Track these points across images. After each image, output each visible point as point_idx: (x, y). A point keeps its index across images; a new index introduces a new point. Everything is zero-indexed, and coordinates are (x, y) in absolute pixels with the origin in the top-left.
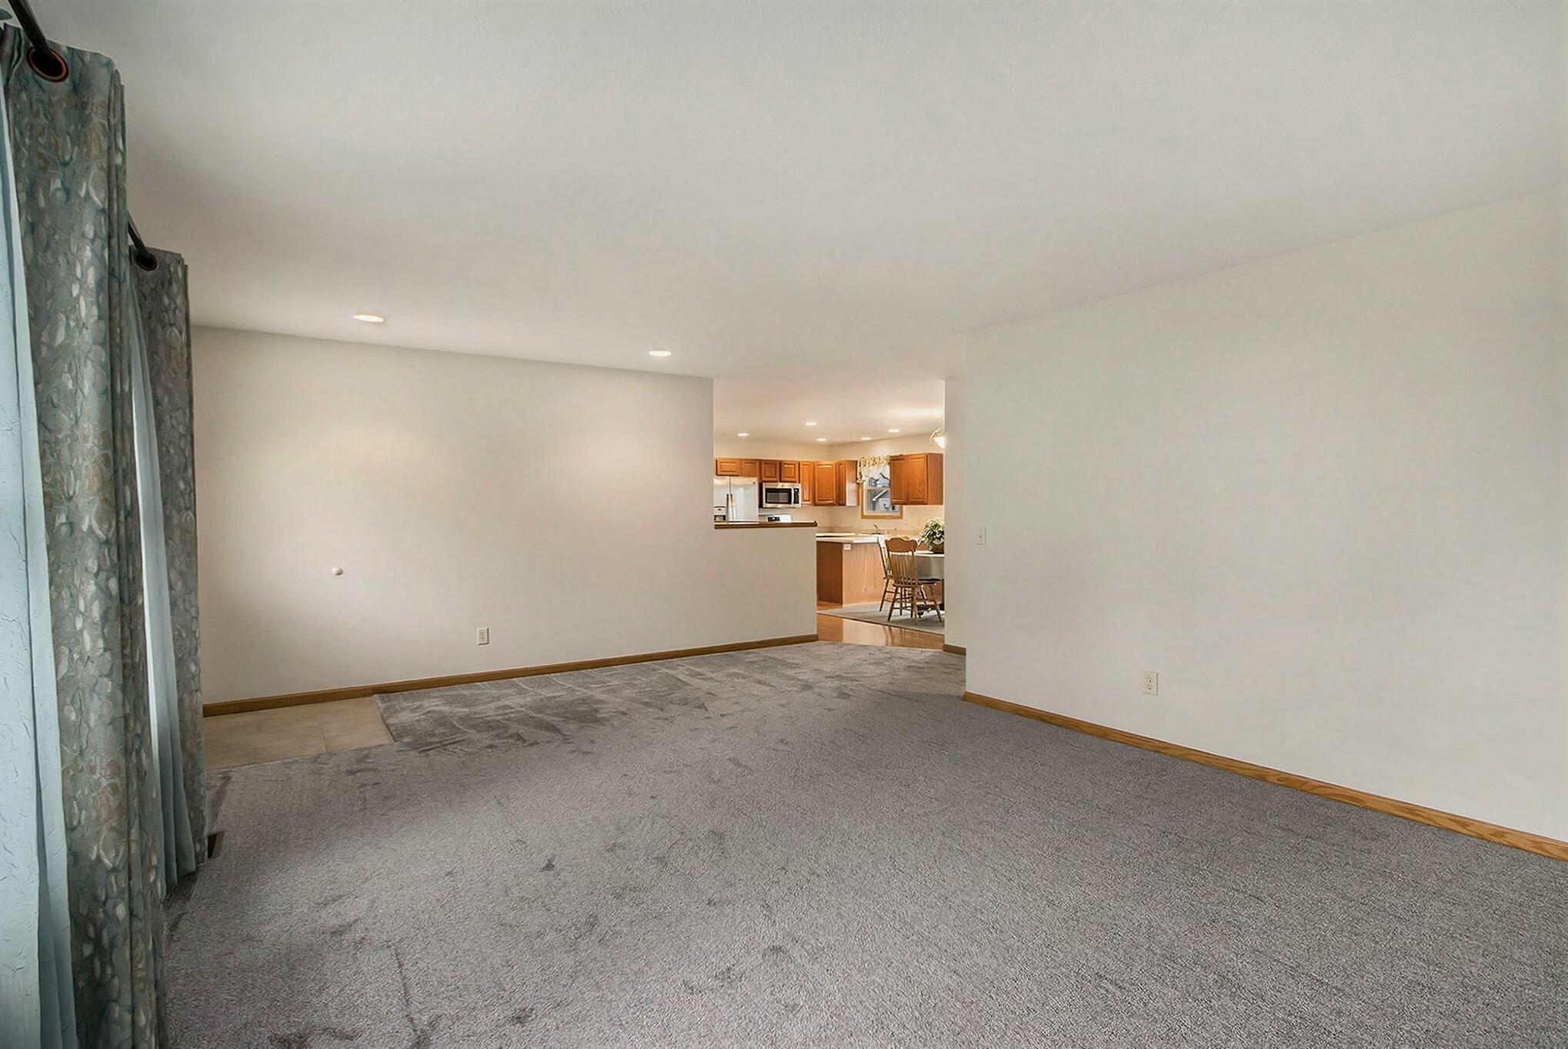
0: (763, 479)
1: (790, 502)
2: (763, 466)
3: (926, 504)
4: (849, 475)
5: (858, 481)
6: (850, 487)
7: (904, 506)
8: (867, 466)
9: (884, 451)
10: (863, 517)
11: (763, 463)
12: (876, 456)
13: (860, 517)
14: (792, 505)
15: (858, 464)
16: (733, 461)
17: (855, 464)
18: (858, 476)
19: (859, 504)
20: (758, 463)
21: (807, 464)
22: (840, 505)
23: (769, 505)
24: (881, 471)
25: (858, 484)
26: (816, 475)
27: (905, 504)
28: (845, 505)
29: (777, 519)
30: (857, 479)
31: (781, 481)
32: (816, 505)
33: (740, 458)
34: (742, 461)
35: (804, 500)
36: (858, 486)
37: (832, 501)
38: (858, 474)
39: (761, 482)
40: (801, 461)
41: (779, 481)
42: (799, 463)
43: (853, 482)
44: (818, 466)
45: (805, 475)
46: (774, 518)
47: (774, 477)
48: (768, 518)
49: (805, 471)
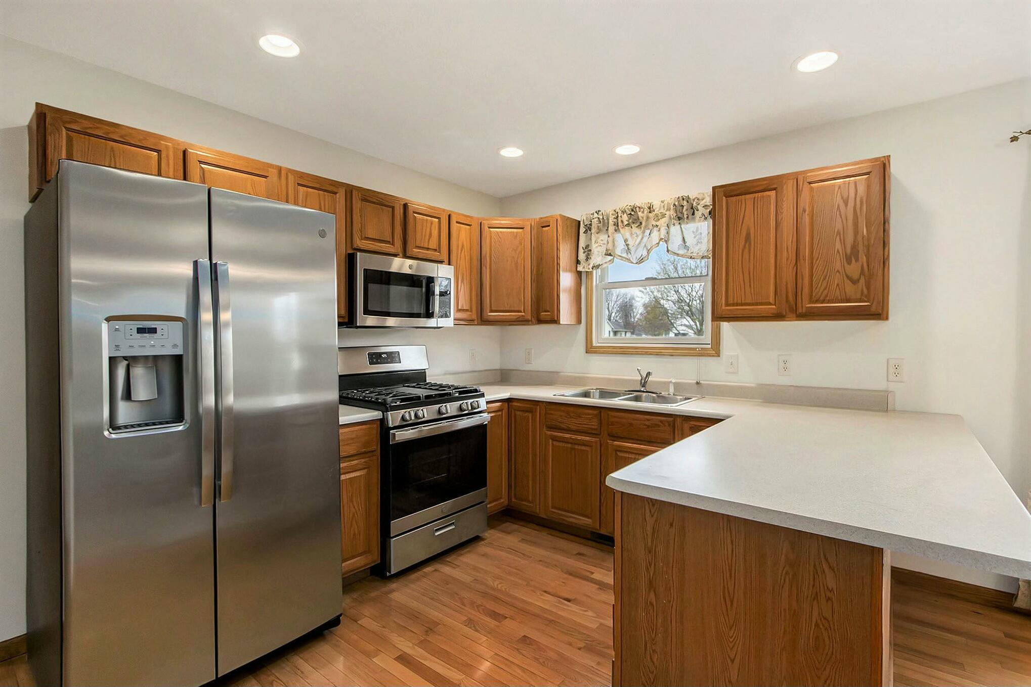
0: (357, 244)
2: (357, 204)
5: (580, 268)
6: (565, 280)
7: (727, 325)
10: (590, 349)
11: (355, 196)
13: (582, 349)
15: (582, 230)
16: (253, 169)
17: (573, 229)
18: (582, 256)
19: (579, 321)
20: (341, 196)
21: (469, 222)
22: (540, 321)
23: (371, 320)
25: (579, 274)
26: (486, 249)
28: (557, 321)
29: (392, 357)
30: (578, 262)
31: (405, 256)
32: (484, 321)
33: (282, 166)
34: (289, 174)
35: (460, 308)
36: (579, 280)
37: (521, 312)
38: (581, 251)
39: (351, 252)
40: (455, 213)
41: (401, 255)
42: (449, 216)
43: (570, 271)
44: (491, 230)
45: (463, 247)
46: (383, 356)
47: (389, 243)
48: (369, 354)
49: (463, 237)
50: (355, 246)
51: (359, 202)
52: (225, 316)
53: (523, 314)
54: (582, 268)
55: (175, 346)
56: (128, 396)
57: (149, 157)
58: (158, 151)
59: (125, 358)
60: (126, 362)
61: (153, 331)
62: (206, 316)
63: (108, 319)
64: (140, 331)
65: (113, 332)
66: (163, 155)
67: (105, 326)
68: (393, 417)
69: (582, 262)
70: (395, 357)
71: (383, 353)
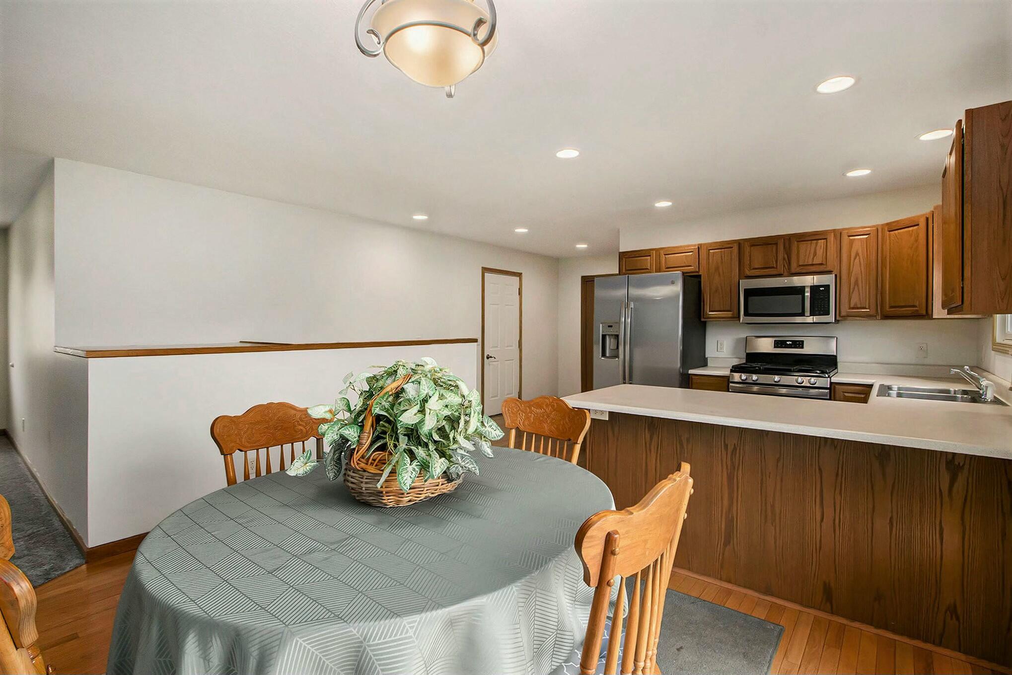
0: (746, 273)
2: (747, 250)
14: (810, 318)
20: (736, 247)
26: (886, 251)
31: (789, 274)
32: (886, 317)
33: (701, 243)
34: (704, 247)
35: (852, 306)
40: (846, 230)
41: (785, 274)
42: (840, 233)
44: (891, 232)
45: (857, 254)
46: (788, 343)
47: (773, 267)
48: (775, 341)
49: (857, 247)
52: (628, 320)
53: (917, 308)
55: (617, 332)
57: (647, 259)
58: (650, 256)
59: (607, 335)
61: (611, 326)
63: (601, 323)
65: (603, 327)
67: (601, 325)
68: (733, 377)
70: (799, 344)
71: (788, 341)
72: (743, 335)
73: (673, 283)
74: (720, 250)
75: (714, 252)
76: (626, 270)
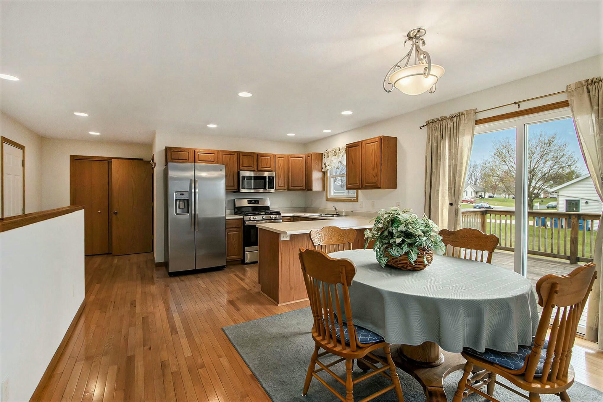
0: (241, 168)
1: (265, 188)
2: (241, 157)
3: (379, 188)
4: (315, 165)
5: (323, 170)
6: (316, 175)
7: (359, 191)
8: (330, 156)
9: (342, 142)
10: (327, 200)
11: (241, 154)
12: (336, 148)
14: (268, 190)
15: (323, 156)
16: (211, 152)
17: (320, 157)
18: (324, 166)
19: (324, 189)
20: (236, 154)
21: (283, 157)
22: (308, 190)
23: (246, 191)
24: (340, 159)
25: (323, 172)
26: (289, 166)
27: (360, 189)
28: (312, 190)
30: (322, 168)
31: (258, 170)
32: (289, 190)
33: (219, 150)
34: (221, 152)
35: (279, 185)
36: (324, 175)
37: (301, 186)
38: (323, 164)
39: (239, 171)
40: (277, 154)
41: (256, 170)
42: (275, 156)
43: (319, 171)
44: (291, 158)
45: (280, 165)
46: (253, 201)
47: (252, 167)
48: (248, 201)
49: (281, 162)
50: (240, 169)
51: (242, 156)
52: (197, 190)
53: (302, 187)
54: (324, 170)
55: (187, 197)
56: (179, 208)
57: (186, 154)
58: (189, 152)
59: (179, 200)
60: (179, 201)
61: (183, 194)
62: (193, 190)
63: (175, 192)
64: (181, 194)
65: (176, 194)
66: (190, 153)
67: (175, 193)
68: (246, 218)
69: (323, 168)
70: (257, 202)
71: (253, 200)
72: (233, 198)
73: (221, 170)
74: (228, 155)
75: (225, 156)
76: (172, 159)
